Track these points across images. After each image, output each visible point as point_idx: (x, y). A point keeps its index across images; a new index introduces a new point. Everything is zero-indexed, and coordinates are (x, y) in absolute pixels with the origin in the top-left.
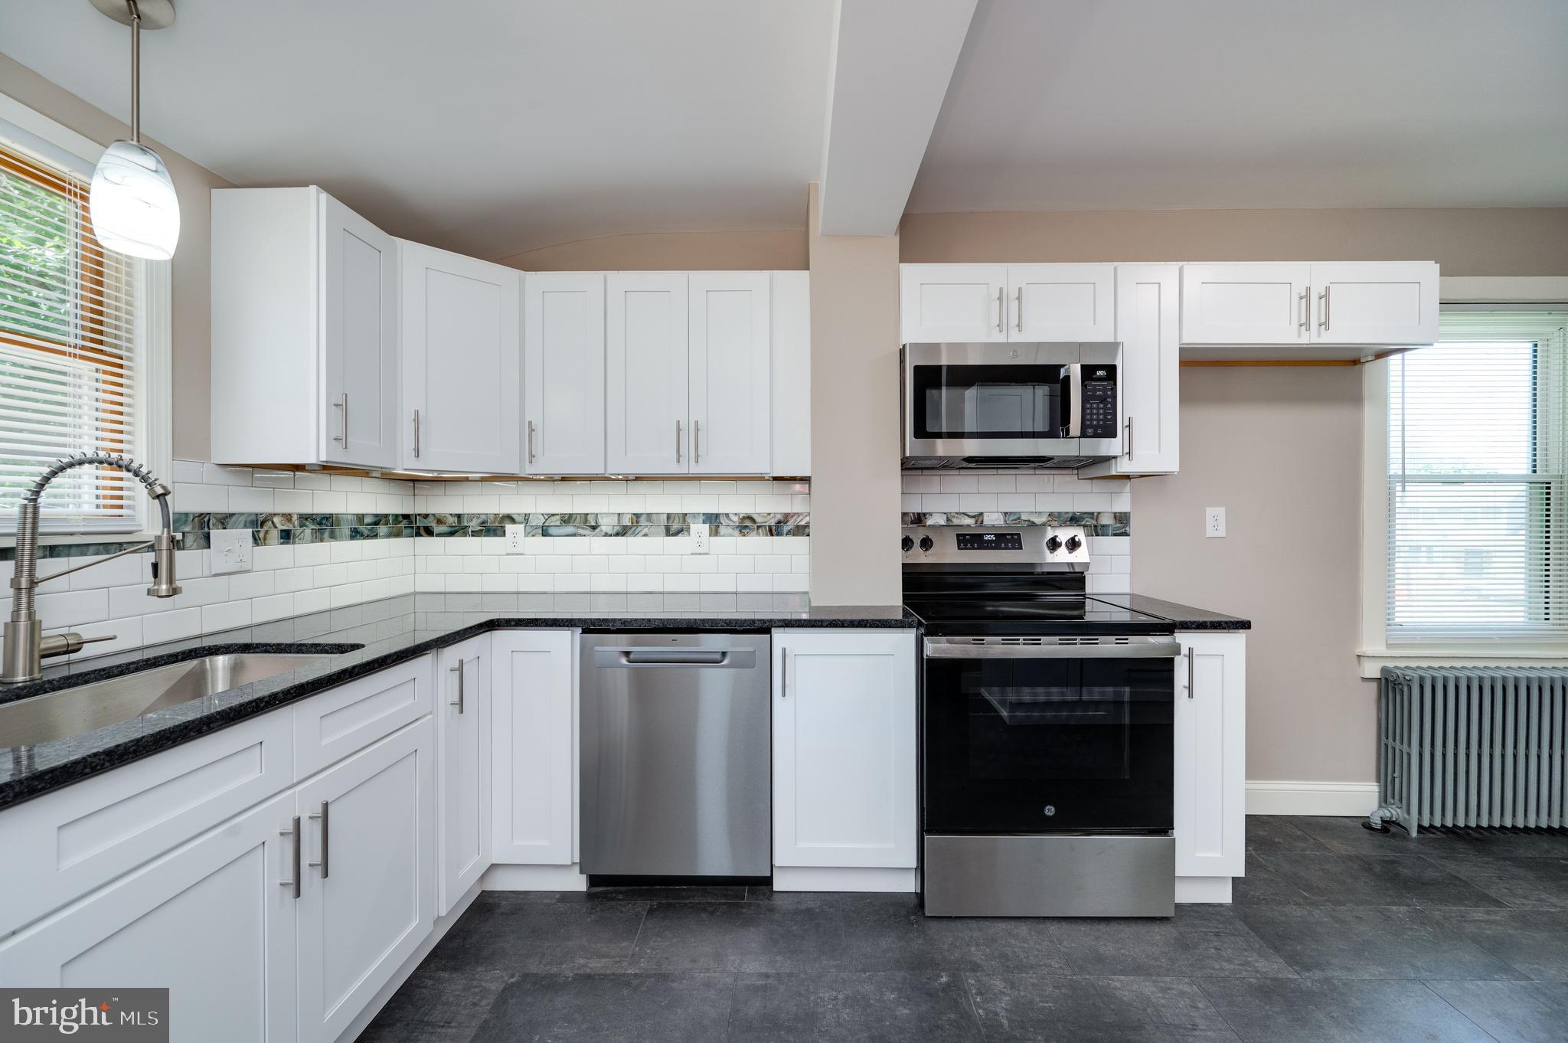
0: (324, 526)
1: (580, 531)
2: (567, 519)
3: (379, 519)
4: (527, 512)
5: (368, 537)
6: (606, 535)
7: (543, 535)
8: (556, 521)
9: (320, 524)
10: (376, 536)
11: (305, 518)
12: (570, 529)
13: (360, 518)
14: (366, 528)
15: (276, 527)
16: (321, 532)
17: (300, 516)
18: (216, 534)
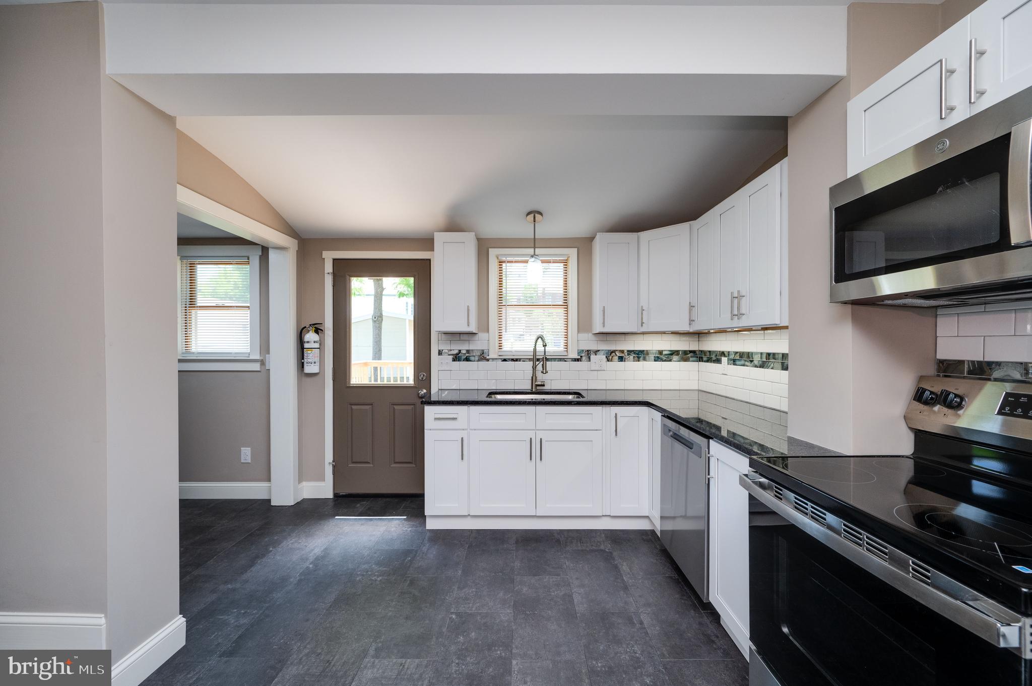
0: (640, 355)
1: (747, 363)
2: (741, 355)
3: (674, 353)
5: (665, 361)
6: (756, 366)
7: (734, 365)
8: (737, 357)
9: (638, 354)
10: (670, 361)
11: (630, 352)
12: (742, 362)
13: (661, 352)
14: (660, 357)
15: (616, 355)
16: (639, 358)
17: (628, 351)
18: (593, 357)
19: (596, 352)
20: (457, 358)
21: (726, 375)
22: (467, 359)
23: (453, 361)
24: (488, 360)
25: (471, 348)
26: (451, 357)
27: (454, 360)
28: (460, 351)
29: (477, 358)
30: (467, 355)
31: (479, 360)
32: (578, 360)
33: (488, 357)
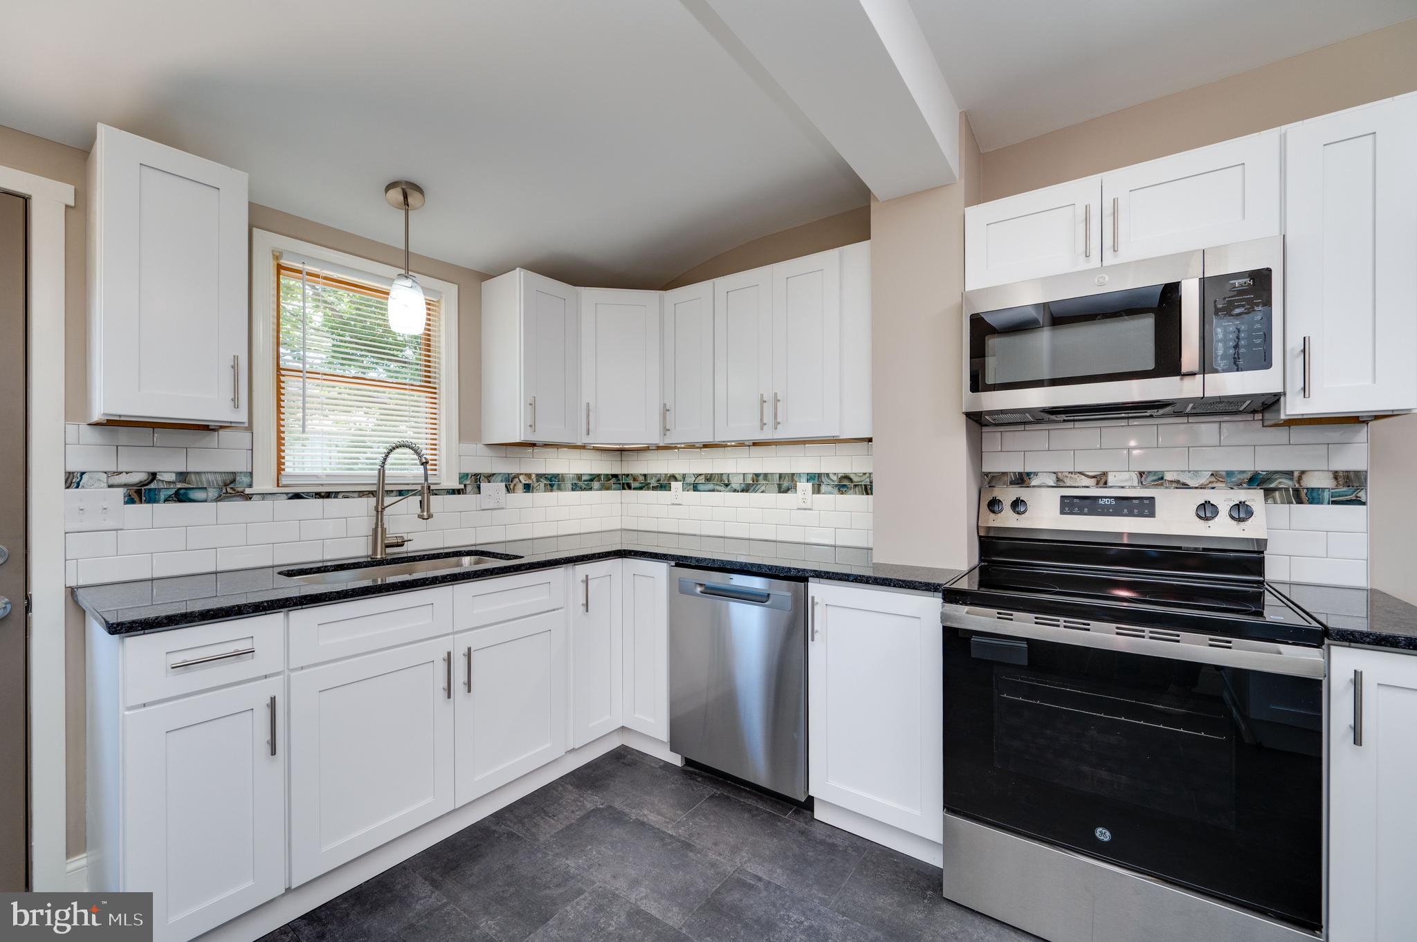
0: (553, 482)
1: (718, 488)
2: (709, 478)
3: (594, 478)
4: (684, 473)
5: (585, 489)
6: (735, 491)
7: (694, 491)
8: (701, 480)
9: (551, 481)
10: (591, 489)
11: (539, 476)
12: (711, 486)
13: (579, 477)
14: (584, 483)
15: (521, 482)
16: (552, 486)
17: (537, 475)
18: (484, 485)
19: (489, 477)
20: (141, 493)
21: (681, 505)
22: (180, 497)
23: (126, 503)
24: (249, 497)
25: (192, 468)
26: (121, 492)
27: (130, 501)
28: (154, 475)
29: (213, 493)
30: (179, 486)
31: (219, 499)
32: (459, 492)
33: (248, 491)
